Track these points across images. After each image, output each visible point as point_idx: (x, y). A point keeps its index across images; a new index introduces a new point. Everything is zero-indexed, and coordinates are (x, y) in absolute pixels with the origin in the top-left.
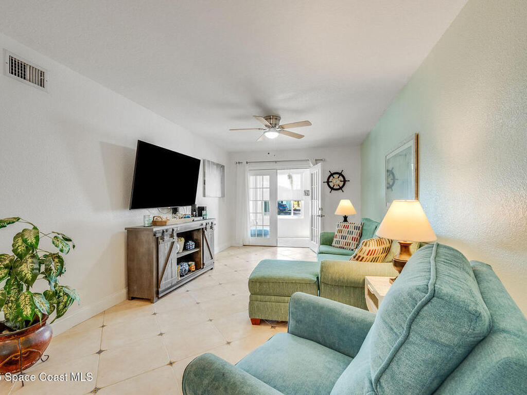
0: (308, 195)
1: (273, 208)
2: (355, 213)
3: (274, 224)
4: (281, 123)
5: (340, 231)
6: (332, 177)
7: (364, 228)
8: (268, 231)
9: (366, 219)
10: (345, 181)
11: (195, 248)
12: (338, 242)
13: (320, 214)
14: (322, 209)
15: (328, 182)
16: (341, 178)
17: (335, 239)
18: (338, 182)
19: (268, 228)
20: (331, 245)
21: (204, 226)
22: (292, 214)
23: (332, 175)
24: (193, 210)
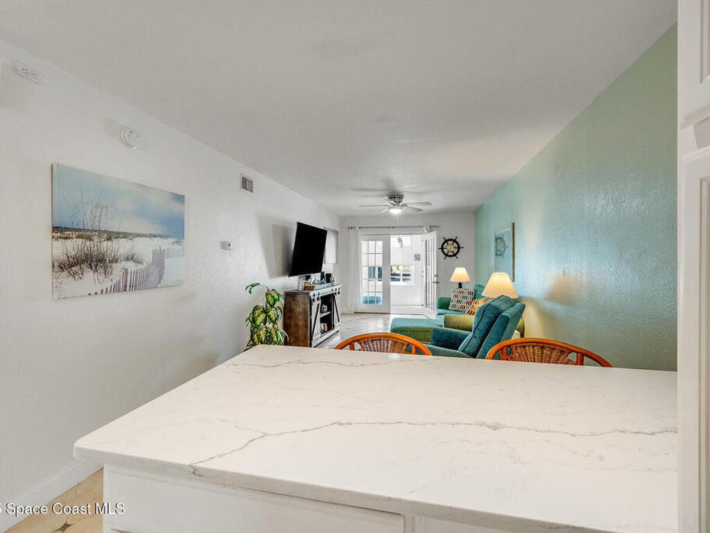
0: (419, 259)
1: (386, 274)
2: (470, 280)
3: (387, 291)
4: (404, 201)
5: (456, 296)
6: (446, 244)
7: (477, 293)
8: (379, 298)
9: (479, 286)
10: (459, 248)
11: (328, 311)
12: (454, 306)
13: (435, 280)
14: (437, 276)
15: (442, 248)
16: (455, 245)
17: (451, 304)
18: (452, 249)
19: (380, 295)
20: (447, 309)
21: (334, 292)
22: (401, 280)
23: (446, 241)
24: (322, 277)
